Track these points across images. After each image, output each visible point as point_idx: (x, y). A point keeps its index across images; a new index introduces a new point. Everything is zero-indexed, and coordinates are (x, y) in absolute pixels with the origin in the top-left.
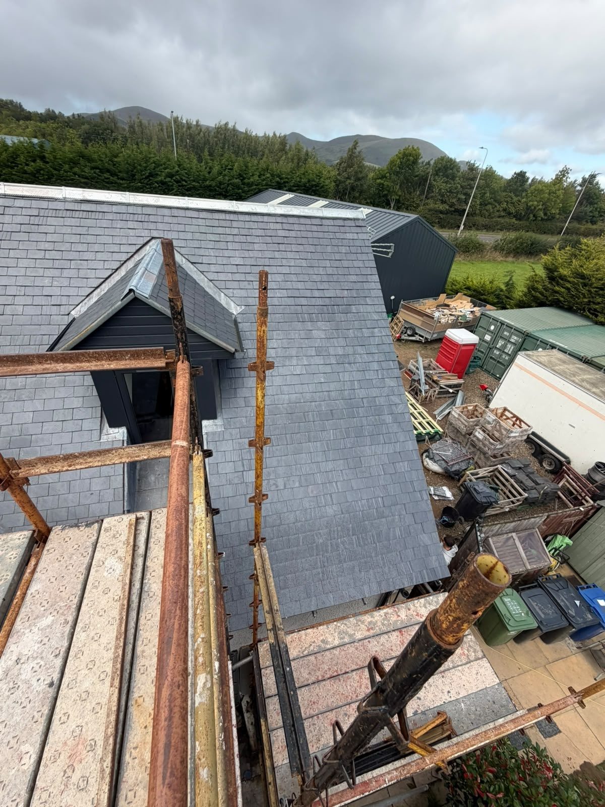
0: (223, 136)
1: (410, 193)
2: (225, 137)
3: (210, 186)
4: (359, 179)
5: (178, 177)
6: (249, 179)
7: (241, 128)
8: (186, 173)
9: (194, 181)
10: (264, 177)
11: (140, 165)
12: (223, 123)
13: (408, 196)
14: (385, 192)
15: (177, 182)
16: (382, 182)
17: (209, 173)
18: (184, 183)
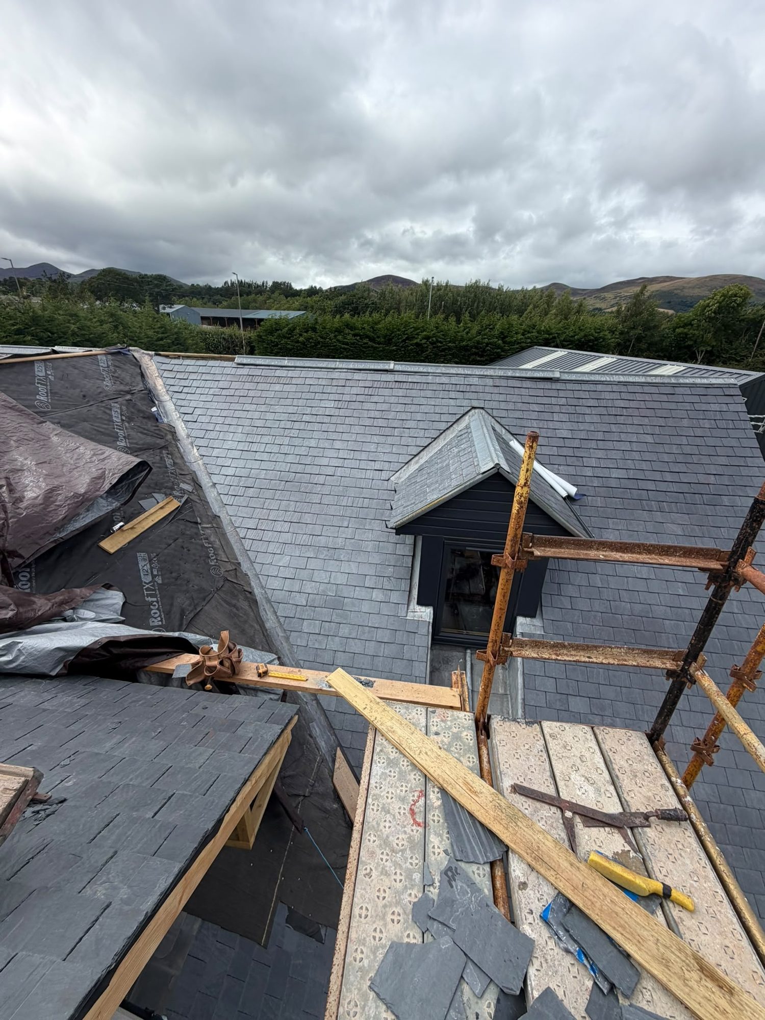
0: (473, 295)
1: (731, 343)
2: (475, 296)
3: (467, 346)
4: (649, 329)
5: (434, 339)
6: (512, 337)
7: (495, 285)
8: (443, 335)
9: (450, 342)
10: (529, 335)
11: (399, 330)
12: (474, 281)
13: (726, 346)
14: (690, 343)
15: (432, 343)
16: (686, 330)
17: (467, 333)
18: (439, 344)
